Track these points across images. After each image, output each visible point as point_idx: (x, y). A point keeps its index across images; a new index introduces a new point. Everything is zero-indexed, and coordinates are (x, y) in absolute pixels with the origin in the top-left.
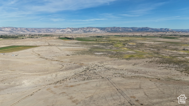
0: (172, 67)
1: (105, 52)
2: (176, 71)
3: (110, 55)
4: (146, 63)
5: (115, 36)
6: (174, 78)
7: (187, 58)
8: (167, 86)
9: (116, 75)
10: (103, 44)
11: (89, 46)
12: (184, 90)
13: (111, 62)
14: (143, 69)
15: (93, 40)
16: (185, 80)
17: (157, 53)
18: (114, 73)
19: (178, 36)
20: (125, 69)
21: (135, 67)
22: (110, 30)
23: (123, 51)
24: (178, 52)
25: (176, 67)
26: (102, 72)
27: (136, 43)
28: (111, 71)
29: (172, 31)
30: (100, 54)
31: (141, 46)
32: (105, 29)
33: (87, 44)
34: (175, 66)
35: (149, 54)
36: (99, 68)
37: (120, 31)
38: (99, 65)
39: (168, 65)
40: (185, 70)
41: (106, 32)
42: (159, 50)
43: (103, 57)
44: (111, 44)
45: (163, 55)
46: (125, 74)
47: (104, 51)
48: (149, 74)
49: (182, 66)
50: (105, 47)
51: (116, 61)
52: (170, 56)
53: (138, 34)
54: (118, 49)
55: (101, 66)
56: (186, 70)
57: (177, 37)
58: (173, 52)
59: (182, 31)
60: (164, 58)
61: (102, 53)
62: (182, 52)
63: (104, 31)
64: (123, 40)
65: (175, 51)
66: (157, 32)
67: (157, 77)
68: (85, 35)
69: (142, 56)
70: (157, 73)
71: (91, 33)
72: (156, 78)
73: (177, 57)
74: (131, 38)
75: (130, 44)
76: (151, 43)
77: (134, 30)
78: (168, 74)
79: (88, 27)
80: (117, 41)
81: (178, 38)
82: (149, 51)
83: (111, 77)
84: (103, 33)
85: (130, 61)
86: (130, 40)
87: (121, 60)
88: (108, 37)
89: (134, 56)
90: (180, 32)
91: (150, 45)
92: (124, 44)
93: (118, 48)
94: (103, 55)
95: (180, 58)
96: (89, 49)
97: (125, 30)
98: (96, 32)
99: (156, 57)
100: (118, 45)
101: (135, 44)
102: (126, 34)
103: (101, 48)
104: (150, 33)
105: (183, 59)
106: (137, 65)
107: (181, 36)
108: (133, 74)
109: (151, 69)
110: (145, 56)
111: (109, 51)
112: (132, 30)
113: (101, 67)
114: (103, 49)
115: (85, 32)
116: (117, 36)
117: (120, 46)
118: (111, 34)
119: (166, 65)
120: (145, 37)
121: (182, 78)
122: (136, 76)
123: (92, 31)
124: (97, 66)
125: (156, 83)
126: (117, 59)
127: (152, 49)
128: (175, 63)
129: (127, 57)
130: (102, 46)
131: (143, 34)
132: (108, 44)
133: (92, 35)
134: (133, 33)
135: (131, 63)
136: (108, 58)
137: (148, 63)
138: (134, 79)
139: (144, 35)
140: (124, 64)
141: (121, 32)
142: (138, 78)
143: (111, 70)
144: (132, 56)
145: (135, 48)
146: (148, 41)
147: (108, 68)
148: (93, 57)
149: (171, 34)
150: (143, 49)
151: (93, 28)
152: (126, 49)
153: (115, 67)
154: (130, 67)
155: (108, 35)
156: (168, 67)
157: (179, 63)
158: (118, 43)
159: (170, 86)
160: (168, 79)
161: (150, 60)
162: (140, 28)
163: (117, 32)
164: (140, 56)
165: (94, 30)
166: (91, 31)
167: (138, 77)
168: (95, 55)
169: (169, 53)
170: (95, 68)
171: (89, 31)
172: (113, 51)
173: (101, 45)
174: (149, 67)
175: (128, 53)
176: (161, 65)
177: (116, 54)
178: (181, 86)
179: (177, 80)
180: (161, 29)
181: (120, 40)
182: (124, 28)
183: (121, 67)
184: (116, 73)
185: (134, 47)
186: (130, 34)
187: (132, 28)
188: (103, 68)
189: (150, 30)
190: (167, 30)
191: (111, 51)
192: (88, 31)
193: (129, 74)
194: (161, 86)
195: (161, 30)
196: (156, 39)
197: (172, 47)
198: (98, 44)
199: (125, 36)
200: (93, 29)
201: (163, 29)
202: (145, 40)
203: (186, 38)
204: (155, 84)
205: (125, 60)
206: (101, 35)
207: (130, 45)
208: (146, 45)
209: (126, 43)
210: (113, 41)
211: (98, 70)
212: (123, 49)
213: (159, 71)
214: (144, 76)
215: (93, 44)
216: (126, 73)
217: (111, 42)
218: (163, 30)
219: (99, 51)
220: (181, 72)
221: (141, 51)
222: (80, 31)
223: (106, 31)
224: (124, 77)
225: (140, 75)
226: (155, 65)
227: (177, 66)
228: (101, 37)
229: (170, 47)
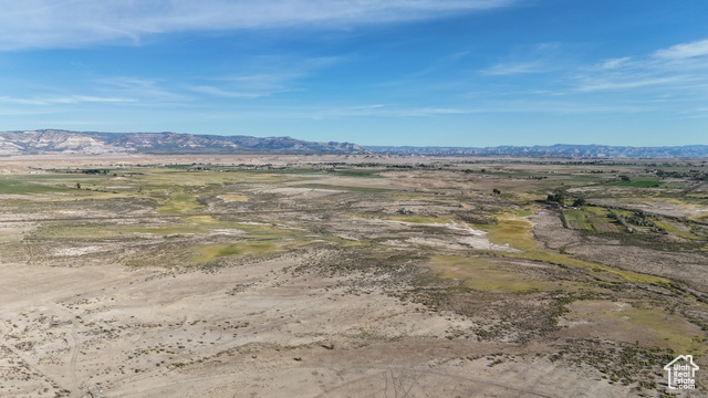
0: (374, 283)
1: (113, 240)
2: (385, 296)
3: (132, 252)
4: (282, 277)
5: (171, 166)
6: (382, 332)
7: (413, 240)
8: (359, 376)
9: (142, 362)
10: (109, 205)
11: (32, 216)
12: (421, 381)
13: (132, 288)
14: (271, 306)
15: (63, 189)
16: (420, 333)
17: (323, 231)
18: (133, 349)
19: (381, 168)
20: (191, 320)
21: (239, 303)
22: (147, 143)
23: (195, 229)
24: (386, 222)
25: (383, 282)
26: (67, 358)
27: (249, 194)
28: (120, 341)
29: (362, 151)
30: (81, 251)
31: (265, 205)
32: (127, 140)
33: (22, 206)
34: (380, 278)
35: (293, 234)
36: (57, 331)
37: (191, 149)
38: (62, 314)
39: (357, 274)
40: (412, 288)
41: (130, 152)
42: (327, 218)
43: (93, 267)
44: (147, 204)
45: (342, 236)
46: (186, 345)
47: (110, 234)
48: (292, 326)
49: (402, 274)
50: (114, 215)
51: (156, 280)
52: (363, 238)
53: (257, 161)
54: (174, 221)
55: (70, 322)
56: (416, 291)
57: (380, 171)
58: (372, 221)
59: (391, 152)
60: (345, 249)
61: (93, 249)
62: (396, 223)
63: (121, 149)
64: (198, 183)
65: (377, 220)
66: (320, 154)
67: (321, 338)
68: (28, 164)
69: (267, 246)
70: (324, 317)
71: (58, 155)
72: (318, 343)
73: (385, 239)
74: (231, 177)
75: (226, 199)
76: (300, 194)
77: (244, 145)
78: (359, 315)
79: (43, 131)
80: (176, 188)
81: (381, 174)
82: (293, 223)
83: (111, 376)
84: (115, 155)
85: (219, 275)
86: (226, 184)
87: (178, 277)
88: (136, 172)
89: (239, 248)
90: (384, 153)
91: (297, 200)
92: (203, 202)
93: (173, 217)
94: (98, 255)
95: (393, 243)
96: (27, 229)
97: (211, 144)
98: (86, 149)
99: (319, 247)
100: (178, 204)
101: (244, 199)
102: (212, 160)
103: (94, 225)
104: (296, 158)
105: (402, 247)
106: (248, 291)
107: (391, 168)
108: (228, 341)
109: (301, 304)
110: (278, 246)
111: (129, 235)
112: (234, 146)
113: (69, 329)
114: (105, 225)
115: (26, 149)
116: (176, 166)
117: (184, 207)
118: (155, 160)
119: (353, 277)
120: (282, 170)
121: (408, 328)
122: (238, 349)
123: (66, 148)
124: (47, 325)
125: (321, 371)
126: (164, 270)
127: (305, 217)
128: (379, 265)
129: (210, 257)
130: (100, 214)
131: (274, 160)
132: (132, 204)
133: (63, 165)
134: (239, 156)
135: (223, 284)
136: (119, 272)
137: (289, 274)
138: (227, 368)
139: (277, 164)
140: (189, 293)
141: (196, 152)
142: (248, 358)
143: (124, 332)
144: (230, 252)
145: (244, 215)
146: (290, 186)
147: (106, 327)
148: (42, 270)
149: (360, 159)
150: (275, 217)
151: (68, 133)
152: (207, 220)
153: (147, 314)
154: (215, 304)
155: (139, 162)
156: (361, 285)
157: (390, 262)
158: (179, 198)
159: (371, 372)
160: (361, 341)
161: (299, 261)
162: (263, 139)
163: (178, 154)
164: (262, 249)
165: (73, 141)
166: (61, 145)
167: (246, 351)
168: (51, 258)
169: (361, 229)
170: (35, 335)
171: (50, 148)
172: (149, 235)
173: (98, 208)
174: (295, 292)
175: (215, 237)
176: (336, 278)
177: (161, 247)
178: (408, 365)
179: (392, 340)
180: (331, 143)
181: (188, 184)
182: (207, 137)
183: (178, 309)
184: (144, 347)
185: (242, 210)
186: (228, 161)
187: (236, 139)
188: (82, 328)
189: (297, 147)
190: (348, 149)
191: (141, 235)
192: (46, 148)
193: (212, 343)
194: (340, 382)
195: (331, 148)
196: (317, 179)
197: (367, 204)
198: (86, 204)
199: (209, 168)
200: (70, 139)
201: (336, 144)
202: (281, 184)
203: (402, 174)
204: (315, 373)
205: (197, 275)
206: (108, 163)
207: (225, 205)
208: (285, 200)
209: (212, 198)
210: (158, 187)
211: (41, 350)
212: (195, 221)
213: (331, 306)
214: (272, 341)
215: (56, 203)
216: (194, 342)
217: (146, 195)
218: (337, 148)
219: (79, 240)
220: (402, 299)
221: (266, 227)
222: (2, 148)
223: (133, 149)
224: (182, 365)
225: (259, 338)
226: (317, 281)
227: (386, 276)
228: (105, 172)
229: (362, 204)
